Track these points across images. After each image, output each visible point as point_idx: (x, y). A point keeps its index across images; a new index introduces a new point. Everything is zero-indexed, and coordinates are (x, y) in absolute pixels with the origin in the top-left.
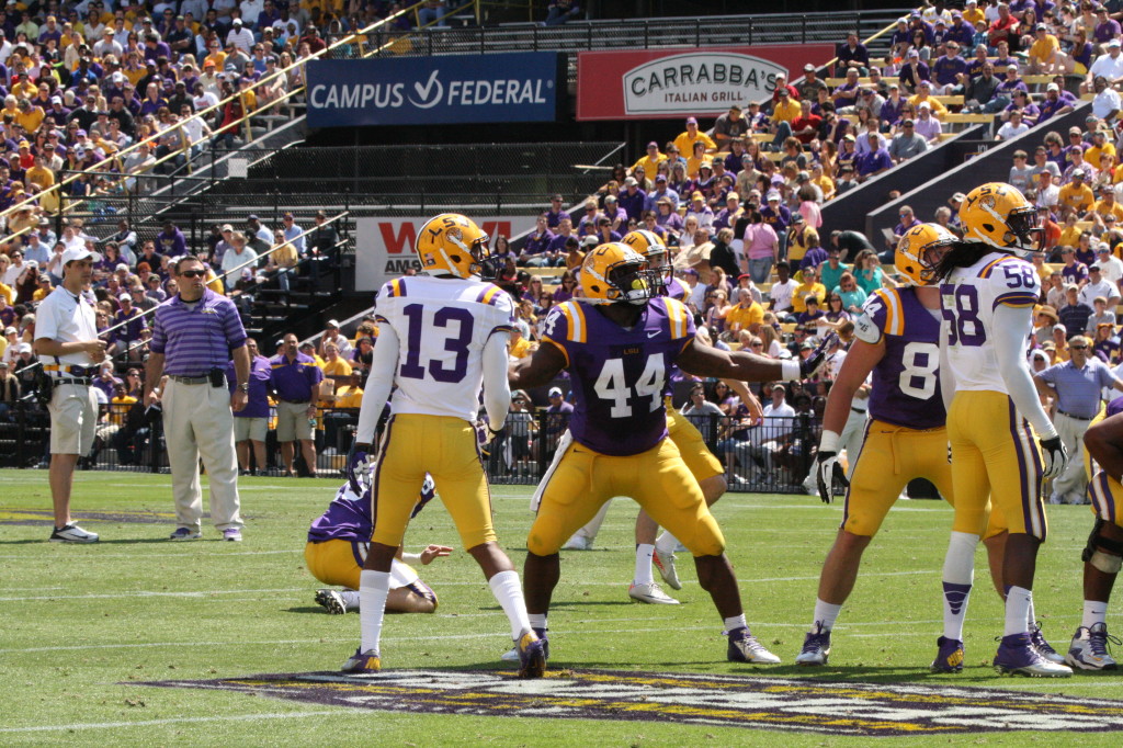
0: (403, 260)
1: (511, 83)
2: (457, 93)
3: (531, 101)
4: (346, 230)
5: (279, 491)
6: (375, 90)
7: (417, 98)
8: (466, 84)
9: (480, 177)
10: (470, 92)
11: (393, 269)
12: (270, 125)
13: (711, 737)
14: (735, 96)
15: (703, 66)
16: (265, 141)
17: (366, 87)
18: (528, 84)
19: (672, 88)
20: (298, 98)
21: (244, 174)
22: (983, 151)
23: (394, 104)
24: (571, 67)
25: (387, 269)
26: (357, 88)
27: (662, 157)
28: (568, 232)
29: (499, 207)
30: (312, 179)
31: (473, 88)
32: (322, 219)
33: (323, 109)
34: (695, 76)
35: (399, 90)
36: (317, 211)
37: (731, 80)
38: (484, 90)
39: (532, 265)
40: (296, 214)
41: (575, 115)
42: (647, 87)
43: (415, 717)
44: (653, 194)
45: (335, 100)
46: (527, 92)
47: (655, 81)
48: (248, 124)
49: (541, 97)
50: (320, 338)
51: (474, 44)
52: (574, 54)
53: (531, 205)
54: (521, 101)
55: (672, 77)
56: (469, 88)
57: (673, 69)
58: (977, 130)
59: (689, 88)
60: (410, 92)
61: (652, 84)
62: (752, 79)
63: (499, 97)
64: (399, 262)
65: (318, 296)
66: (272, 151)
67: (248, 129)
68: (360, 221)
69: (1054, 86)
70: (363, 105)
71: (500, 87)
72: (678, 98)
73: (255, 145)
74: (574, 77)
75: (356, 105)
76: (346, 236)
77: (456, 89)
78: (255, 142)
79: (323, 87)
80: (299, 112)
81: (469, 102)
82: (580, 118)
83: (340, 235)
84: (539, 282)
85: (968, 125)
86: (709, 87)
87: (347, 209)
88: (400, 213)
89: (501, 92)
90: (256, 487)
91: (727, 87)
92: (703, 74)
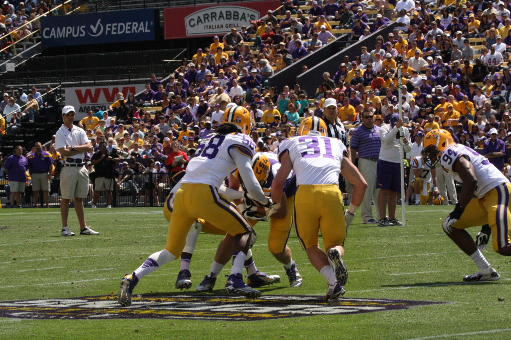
0: (87, 106)
1: (134, 23)
2: (109, 29)
3: (143, 31)
4: (60, 94)
5: (24, 215)
6: (73, 29)
7: (92, 32)
8: (114, 25)
9: (121, 67)
10: (115, 29)
11: (82, 111)
12: (25, 47)
13: (173, 325)
14: (236, 25)
15: (221, 12)
16: (22, 55)
17: (68, 28)
18: (142, 24)
19: (207, 23)
20: (37, 34)
21: (13, 70)
22: (348, 46)
23: (81, 35)
24: (161, 15)
25: (80, 111)
26: (64, 28)
27: (204, 55)
28: (162, 90)
29: (129, 80)
30: (44, 71)
31: (116, 27)
32: (49, 89)
33: (49, 38)
34: (217, 17)
35: (83, 29)
36: (47, 85)
37: (234, 18)
38: (122, 27)
39: (145, 106)
40: (37, 87)
41: (163, 37)
42: (196, 23)
43: (40, 322)
44: (200, 71)
45: (54, 34)
46: (141, 27)
47: (199, 20)
48: (15, 47)
49: (148, 29)
50: (49, 144)
51: (116, 6)
52: (162, 9)
53: (144, 79)
54: (139, 31)
55: (207, 18)
56: (115, 27)
57: (207, 14)
58: (345, 36)
59: (215, 23)
60: (88, 29)
61: (198, 21)
62: (244, 17)
63: (129, 30)
64: (85, 107)
65: (49, 124)
66: (25, 59)
67: (15, 49)
68: (66, 89)
69: (380, 16)
70: (67, 36)
71: (129, 26)
72: (210, 27)
73: (18, 57)
74: (163, 19)
75: (64, 36)
76: (61, 96)
77: (109, 27)
78: (18, 55)
79: (48, 29)
80: (38, 41)
81: (115, 33)
82: (166, 38)
83: (57, 96)
84: (149, 114)
85: (341, 34)
86: (223, 22)
87: (60, 84)
88: (85, 85)
89: (129, 28)
90: (14, 214)
91: (232, 21)
92: (221, 16)
